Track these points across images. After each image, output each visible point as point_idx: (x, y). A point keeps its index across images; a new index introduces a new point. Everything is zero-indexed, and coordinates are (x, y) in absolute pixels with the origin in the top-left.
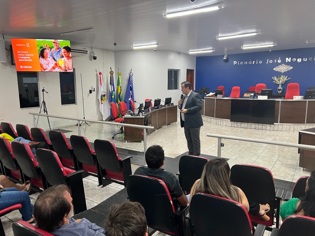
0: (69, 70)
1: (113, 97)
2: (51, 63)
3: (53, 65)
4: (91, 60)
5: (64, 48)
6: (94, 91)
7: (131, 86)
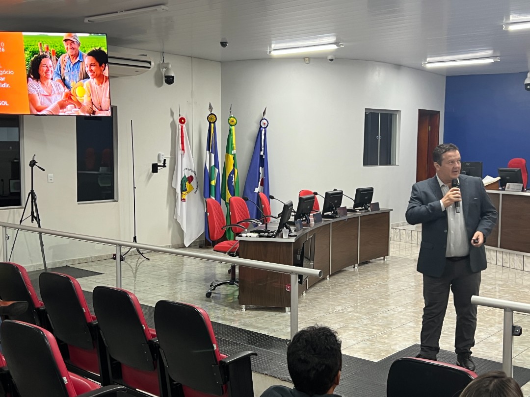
0: (101, 110)
1: (213, 183)
2: (56, 92)
3: (61, 98)
4: (159, 84)
5: (89, 54)
6: (164, 166)
7: (262, 153)
